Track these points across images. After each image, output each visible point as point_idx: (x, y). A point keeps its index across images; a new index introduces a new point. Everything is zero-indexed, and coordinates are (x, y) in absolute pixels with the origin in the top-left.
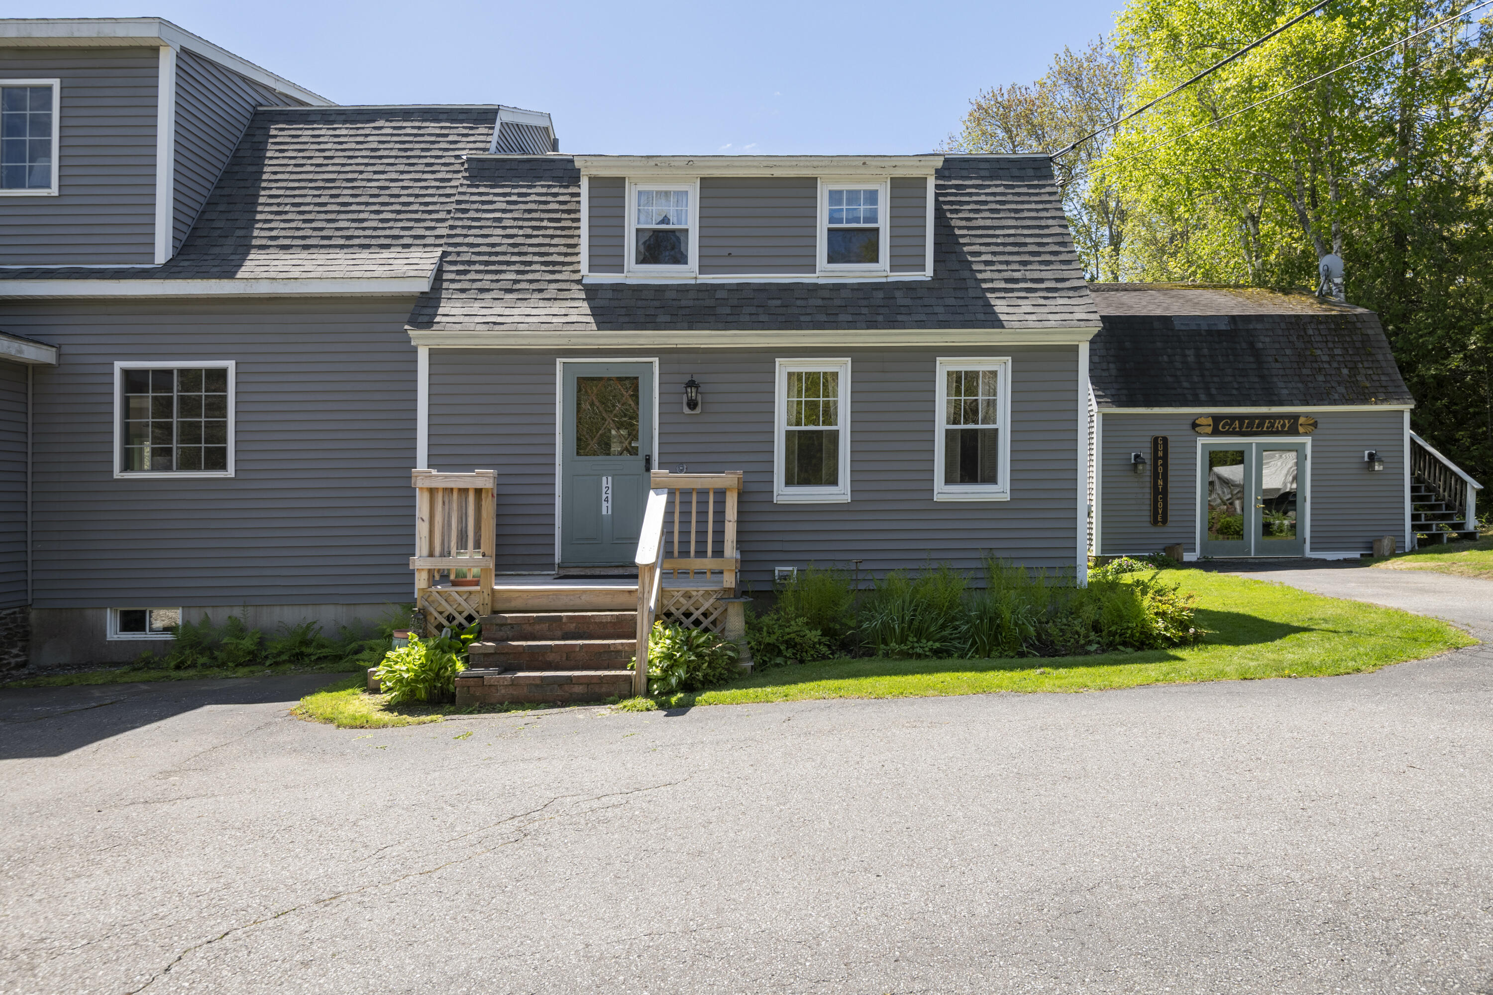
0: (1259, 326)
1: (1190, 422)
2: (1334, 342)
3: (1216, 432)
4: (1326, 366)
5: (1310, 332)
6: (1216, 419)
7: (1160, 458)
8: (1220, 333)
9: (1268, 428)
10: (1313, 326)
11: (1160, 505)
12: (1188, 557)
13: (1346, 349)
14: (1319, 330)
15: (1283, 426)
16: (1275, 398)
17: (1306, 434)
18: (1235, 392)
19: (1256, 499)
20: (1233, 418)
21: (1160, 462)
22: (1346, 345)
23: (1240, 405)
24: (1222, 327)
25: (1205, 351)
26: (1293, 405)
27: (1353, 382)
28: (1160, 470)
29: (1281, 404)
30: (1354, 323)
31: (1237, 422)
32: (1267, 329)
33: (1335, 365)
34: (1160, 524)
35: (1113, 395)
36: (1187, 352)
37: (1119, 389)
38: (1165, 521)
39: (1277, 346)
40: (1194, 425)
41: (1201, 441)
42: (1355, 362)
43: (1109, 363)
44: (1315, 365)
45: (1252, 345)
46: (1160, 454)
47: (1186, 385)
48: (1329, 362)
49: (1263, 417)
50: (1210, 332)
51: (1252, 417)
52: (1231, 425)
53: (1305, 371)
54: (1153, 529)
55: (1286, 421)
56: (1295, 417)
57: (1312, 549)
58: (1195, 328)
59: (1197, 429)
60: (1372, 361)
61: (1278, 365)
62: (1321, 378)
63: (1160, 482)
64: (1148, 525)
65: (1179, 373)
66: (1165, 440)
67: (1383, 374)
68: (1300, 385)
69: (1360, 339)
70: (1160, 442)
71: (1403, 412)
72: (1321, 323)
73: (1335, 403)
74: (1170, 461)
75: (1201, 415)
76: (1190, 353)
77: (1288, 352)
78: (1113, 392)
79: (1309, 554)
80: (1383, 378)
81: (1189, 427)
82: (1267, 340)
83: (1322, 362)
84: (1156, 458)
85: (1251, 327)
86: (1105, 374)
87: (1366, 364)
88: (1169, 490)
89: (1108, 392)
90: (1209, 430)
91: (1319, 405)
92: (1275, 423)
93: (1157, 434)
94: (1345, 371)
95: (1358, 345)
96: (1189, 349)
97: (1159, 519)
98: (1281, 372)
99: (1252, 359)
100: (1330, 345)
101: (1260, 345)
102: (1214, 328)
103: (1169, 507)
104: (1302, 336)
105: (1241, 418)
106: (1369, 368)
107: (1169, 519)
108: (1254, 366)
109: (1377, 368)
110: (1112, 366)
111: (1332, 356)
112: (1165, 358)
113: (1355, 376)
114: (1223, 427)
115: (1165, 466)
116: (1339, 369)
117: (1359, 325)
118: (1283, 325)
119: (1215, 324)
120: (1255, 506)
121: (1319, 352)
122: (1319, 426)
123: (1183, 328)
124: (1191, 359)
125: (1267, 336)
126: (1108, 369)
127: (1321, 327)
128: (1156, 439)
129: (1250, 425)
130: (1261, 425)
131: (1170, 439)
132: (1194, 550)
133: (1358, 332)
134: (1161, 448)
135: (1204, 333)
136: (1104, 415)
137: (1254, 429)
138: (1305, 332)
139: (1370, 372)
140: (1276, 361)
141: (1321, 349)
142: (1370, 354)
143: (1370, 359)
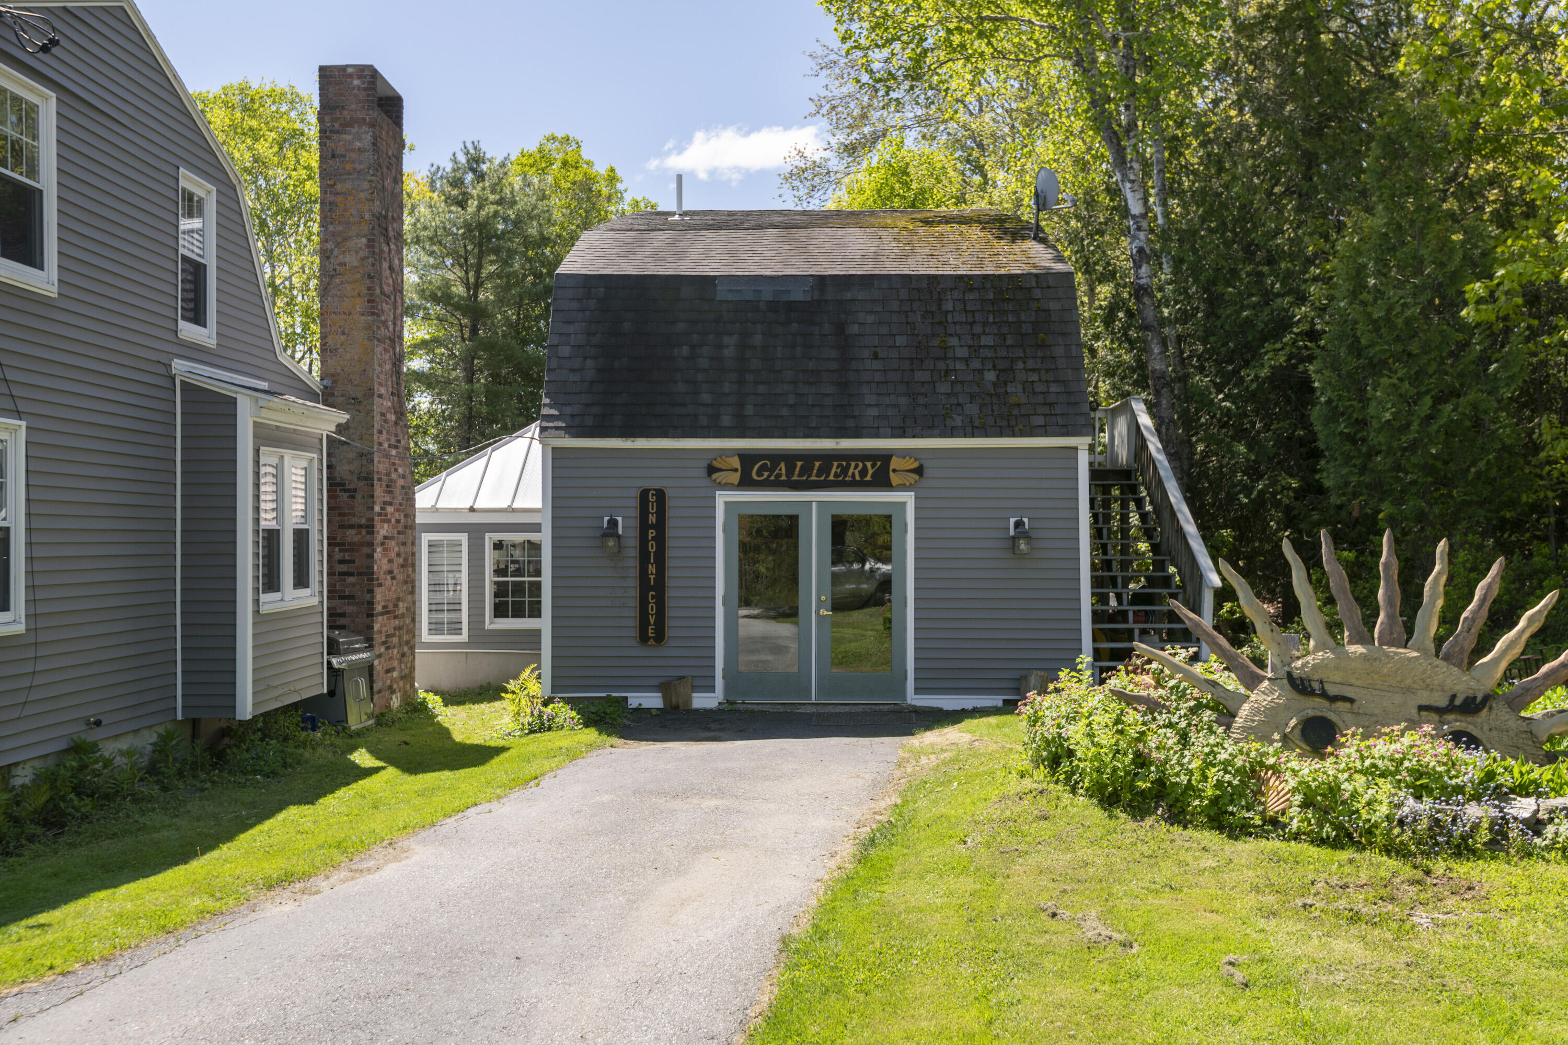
0: (861, 295)
1: (704, 464)
2: (985, 324)
3: (746, 483)
4: (960, 366)
5: (949, 306)
6: (748, 459)
7: (652, 526)
8: (791, 306)
9: (836, 475)
10: (956, 295)
11: (652, 608)
12: (702, 701)
13: (1003, 337)
14: (964, 302)
15: (864, 472)
16: (850, 423)
17: (903, 487)
18: (785, 412)
19: (818, 599)
20: (775, 457)
21: (652, 533)
22: (1005, 330)
23: (784, 436)
24: (798, 295)
25: (757, 340)
26: (877, 436)
27: (998, 395)
28: (652, 547)
29: (857, 435)
30: (1029, 289)
31: (783, 465)
32: (873, 301)
33: (976, 364)
34: (651, 642)
35: (573, 416)
36: (726, 340)
37: (587, 405)
38: (660, 637)
39: (884, 330)
40: (712, 470)
41: (722, 498)
42: (1013, 360)
43: (585, 358)
44: (941, 365)
45: (840, 329)
46: (652, 519)
47: (706, 398)
48: (966, 360)
49: (827, 458)
50: (773, 306)
51: (809, 457)
52: (772, 470)
53: (921, 376)
54: (642, 652)
55: (869, 464)
56: (884, 458)
57: (918, 691)
58: (750, 297)
59: (715, 476)
60: (1043, 359)
61: (877, 365)
62: (944, 388)
63: (652, 569)
64: (634, 643)
65: (700, 377)
66: (661, 495)
67: (1056, 381)
68: (903, 401)
69: (1033, 319)
70: (652, 499)
71: (1076, 449)
72: (972, 289)
73: (952, 433)
74: (669, 533)
75: (723, 453)
76: (730, 341)
77: (900, 340)
78: (576, 409)
79: (913, 699)
80: (1054, 388)
81: (703, 473)
82: (871, 319)
83: (955, 359)
84: (644, 526)
85: (849, 296)
86: (573, 377)
87: (1030, 364)
88: (669, 583)
89: (568, 410)
90: (735, 478)
91: (922, 437)
92: (849, 466)
93: (647, 484)
94: (991, 376)
95: (1027, 328)
96: (731, 334)
97: (651, 633)
98: (878, 377)
99: (833, 354)
100: (978, 329)
101: (854, 329)
102: (785, 298)
103: (669, 613)
104: (932, 313)
105: (790, 458)
106: (1033, 370)
107: (669, 633)
108: (834, 366)
109: (1047, 370)
110: (590, 363)
111: (975, 349)
112: (685, 350)
113: (1005, 383)
114: (759, 473)
115: (661, 540)
116: (980, 371)
117: (1037, 293)
118: (904, 294)
119: (789, 291)
120: (817, 612)
121: (954, 341)
122: (927, 473)
123: (730, 297)
124: (728, 353)
125: (872, 312)
126: (582, 369)
127: (970, 296)
128: (644, 494)
129: (806, 470)
130: (825, 470)
131: (669, 493)
132: (712, 689)
133: (1034, 305)
134: (653, 509)
135: (762, 306)
136: (554, 449)
137: (813, 478)
138: (939, 306)
139: (1035, 377)
140: (876, 356)
141: (959, 336)
142: (1043, 346)
143: (1040, 354)
